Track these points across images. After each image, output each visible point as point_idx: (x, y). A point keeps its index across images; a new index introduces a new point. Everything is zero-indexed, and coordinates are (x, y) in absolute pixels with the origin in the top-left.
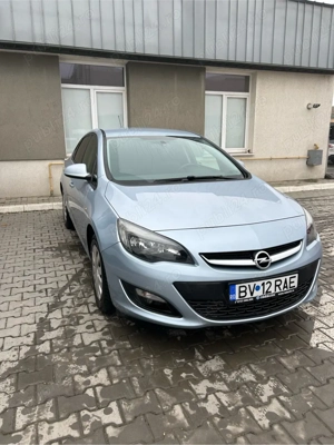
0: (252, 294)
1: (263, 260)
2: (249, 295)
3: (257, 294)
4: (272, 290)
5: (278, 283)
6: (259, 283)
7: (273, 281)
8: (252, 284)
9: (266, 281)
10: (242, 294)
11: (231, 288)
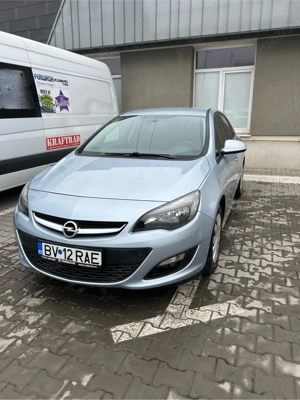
0: (55, 255)
1: (70, 229)
2: (52, 255)
3: (60, 257)
4: (73, 257)
5: (79, 254)
6: (61, 248)
7: (74, 250)
8: (55, 247)
9: (67, 248)
10: (48, 253)
11: (39, 244)
